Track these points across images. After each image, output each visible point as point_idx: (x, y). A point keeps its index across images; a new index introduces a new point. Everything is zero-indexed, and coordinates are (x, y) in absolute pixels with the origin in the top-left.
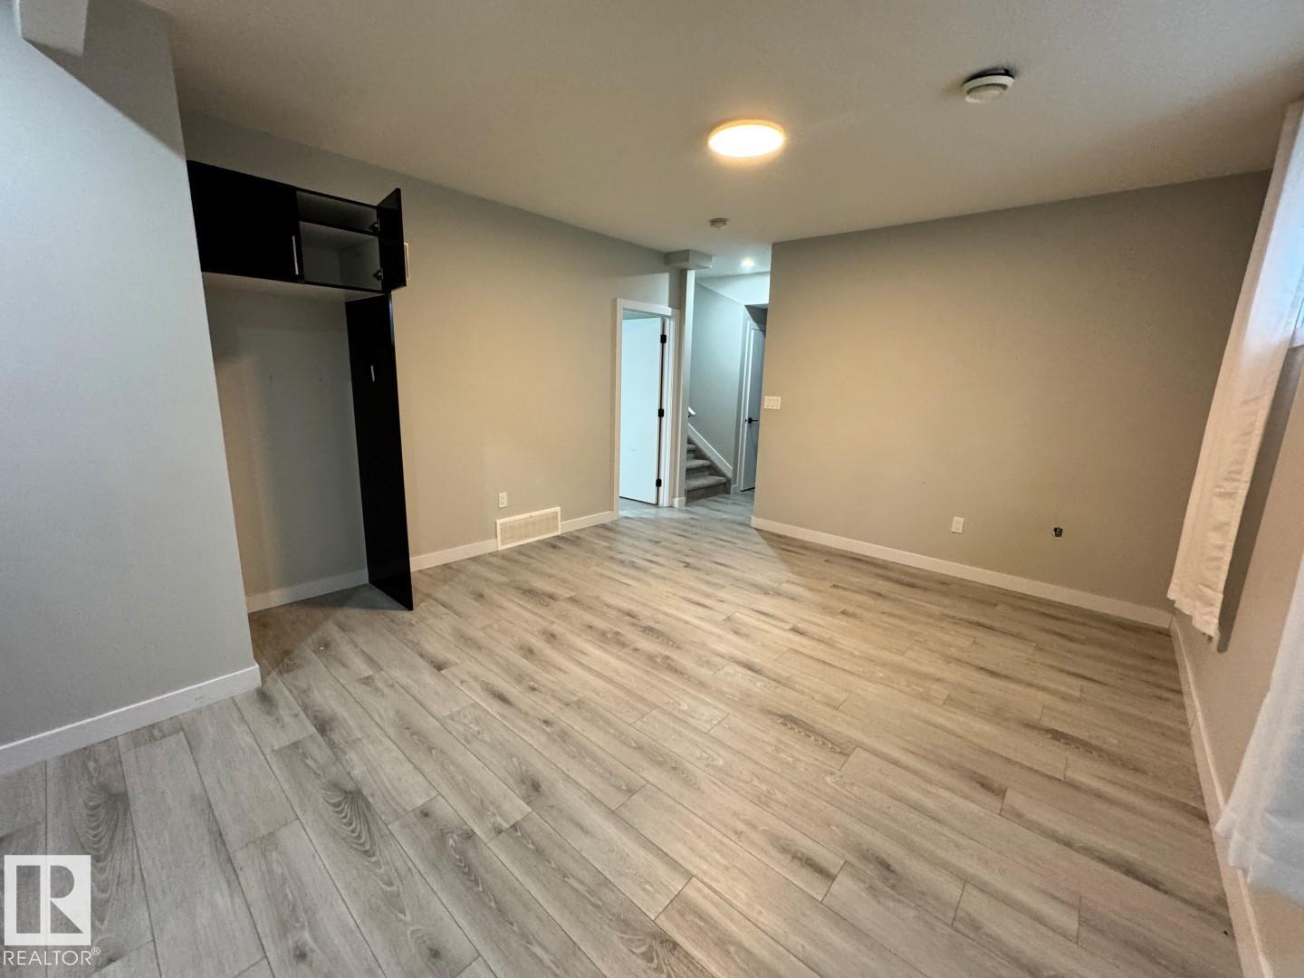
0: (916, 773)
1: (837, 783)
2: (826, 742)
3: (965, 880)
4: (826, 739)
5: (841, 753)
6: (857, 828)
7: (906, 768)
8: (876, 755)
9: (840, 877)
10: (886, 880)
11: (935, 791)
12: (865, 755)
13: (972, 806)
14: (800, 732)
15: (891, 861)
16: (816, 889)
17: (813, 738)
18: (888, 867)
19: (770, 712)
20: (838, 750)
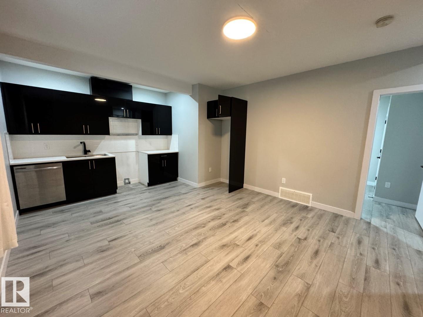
0: (120, 273)
1: (131, 251)
2: (147, 254)
3: (85, 265)
4: (148, 254)
5: (141, 256)
6: (115, 250)
7: (124, 271)
8: (134, 265)
9: (108, 243)
10: (100, 250)
11: (110, 274)
12: (136, 262)
13: (97, 282)
14: (155, 249)
15: (103, 253)
16: (109, 239)
17: (151, 251)
18: (102, 251)
19: (168, 244)
20: (142, 255)
